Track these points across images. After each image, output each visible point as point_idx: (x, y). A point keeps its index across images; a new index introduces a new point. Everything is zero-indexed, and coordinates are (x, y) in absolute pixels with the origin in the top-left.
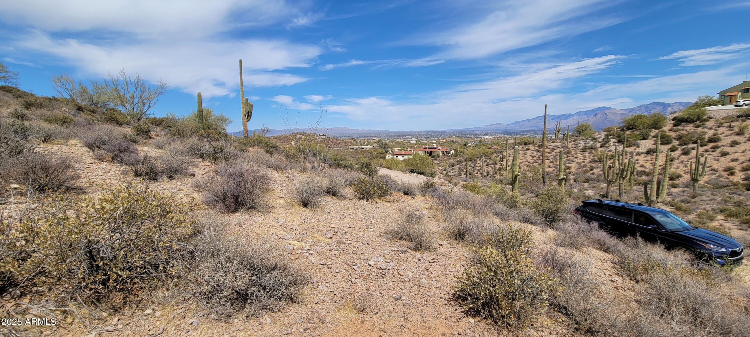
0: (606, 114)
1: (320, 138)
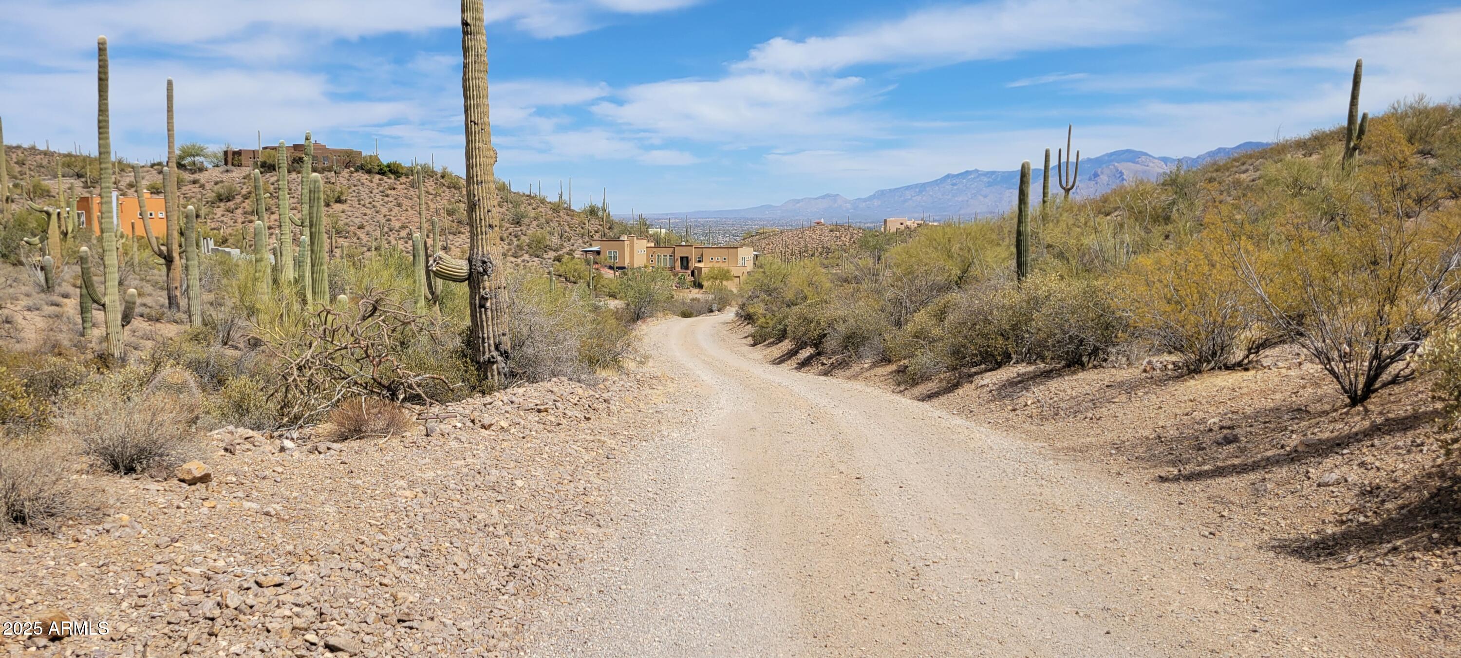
0: (1122, 174)
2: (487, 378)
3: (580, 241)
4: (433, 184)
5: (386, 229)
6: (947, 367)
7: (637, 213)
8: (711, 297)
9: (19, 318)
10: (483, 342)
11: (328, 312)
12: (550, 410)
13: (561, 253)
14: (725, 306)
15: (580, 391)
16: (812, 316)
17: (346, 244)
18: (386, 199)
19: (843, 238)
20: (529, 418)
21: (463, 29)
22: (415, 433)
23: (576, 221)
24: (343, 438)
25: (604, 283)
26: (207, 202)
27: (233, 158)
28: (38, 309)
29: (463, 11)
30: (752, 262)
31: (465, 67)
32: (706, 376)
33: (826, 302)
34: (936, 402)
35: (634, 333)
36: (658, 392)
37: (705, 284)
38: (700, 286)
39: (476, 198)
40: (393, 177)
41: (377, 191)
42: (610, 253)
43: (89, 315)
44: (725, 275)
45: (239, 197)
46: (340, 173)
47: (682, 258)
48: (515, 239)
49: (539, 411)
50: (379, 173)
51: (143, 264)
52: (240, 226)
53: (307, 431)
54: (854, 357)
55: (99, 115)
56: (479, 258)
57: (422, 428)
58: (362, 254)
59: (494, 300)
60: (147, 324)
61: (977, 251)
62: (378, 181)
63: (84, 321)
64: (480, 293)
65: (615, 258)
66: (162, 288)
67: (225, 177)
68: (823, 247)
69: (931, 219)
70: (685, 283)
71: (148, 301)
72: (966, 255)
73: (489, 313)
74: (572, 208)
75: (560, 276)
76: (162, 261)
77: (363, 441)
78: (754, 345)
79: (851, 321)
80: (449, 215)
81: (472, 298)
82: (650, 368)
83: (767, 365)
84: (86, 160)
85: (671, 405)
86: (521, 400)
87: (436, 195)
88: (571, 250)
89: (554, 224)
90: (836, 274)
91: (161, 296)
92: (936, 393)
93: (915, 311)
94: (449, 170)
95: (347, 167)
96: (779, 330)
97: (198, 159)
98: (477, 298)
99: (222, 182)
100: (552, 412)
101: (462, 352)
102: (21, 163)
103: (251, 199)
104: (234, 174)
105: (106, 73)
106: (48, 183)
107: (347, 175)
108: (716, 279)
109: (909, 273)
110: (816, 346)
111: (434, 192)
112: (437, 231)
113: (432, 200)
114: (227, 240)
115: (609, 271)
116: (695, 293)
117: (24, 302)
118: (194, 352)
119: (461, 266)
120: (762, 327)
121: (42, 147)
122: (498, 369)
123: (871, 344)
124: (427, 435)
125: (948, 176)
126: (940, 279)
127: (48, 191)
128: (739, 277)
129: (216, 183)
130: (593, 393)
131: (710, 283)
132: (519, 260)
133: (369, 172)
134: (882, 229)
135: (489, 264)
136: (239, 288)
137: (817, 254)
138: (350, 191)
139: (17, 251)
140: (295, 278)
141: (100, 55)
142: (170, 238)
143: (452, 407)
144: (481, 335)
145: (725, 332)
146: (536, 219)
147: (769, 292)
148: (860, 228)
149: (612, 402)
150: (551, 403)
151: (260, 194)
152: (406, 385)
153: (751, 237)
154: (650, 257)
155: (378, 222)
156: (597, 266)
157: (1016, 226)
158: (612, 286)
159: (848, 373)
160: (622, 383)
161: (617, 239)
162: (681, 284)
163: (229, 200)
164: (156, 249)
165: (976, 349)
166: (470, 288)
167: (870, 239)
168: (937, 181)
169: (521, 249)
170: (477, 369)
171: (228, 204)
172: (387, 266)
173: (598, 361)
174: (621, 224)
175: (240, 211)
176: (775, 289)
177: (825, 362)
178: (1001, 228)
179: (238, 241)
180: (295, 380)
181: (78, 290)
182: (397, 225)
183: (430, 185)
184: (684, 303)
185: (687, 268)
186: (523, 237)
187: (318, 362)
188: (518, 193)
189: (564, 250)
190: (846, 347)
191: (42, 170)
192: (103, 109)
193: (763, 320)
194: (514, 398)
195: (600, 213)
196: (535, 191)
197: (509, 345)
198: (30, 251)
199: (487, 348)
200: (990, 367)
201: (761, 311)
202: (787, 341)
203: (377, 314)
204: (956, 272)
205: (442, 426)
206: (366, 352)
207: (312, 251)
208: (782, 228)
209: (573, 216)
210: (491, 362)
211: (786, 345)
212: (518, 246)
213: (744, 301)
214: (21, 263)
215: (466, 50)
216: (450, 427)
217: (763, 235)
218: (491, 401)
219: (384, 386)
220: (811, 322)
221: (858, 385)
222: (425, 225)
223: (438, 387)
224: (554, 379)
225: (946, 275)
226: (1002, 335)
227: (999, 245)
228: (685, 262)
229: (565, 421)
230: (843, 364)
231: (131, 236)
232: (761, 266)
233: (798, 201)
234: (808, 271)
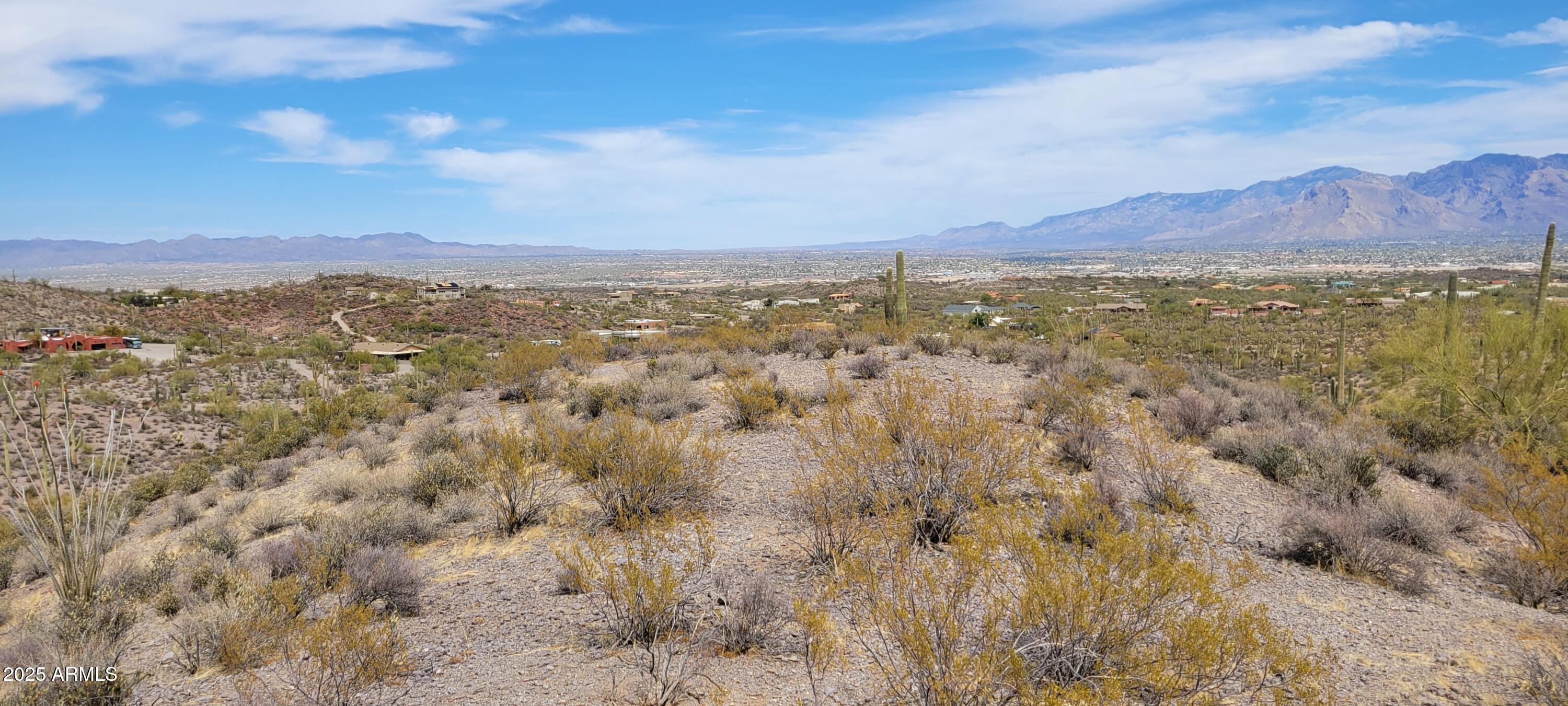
0: (1345, 192)
1: (444, 296)
125: (1126, 200)
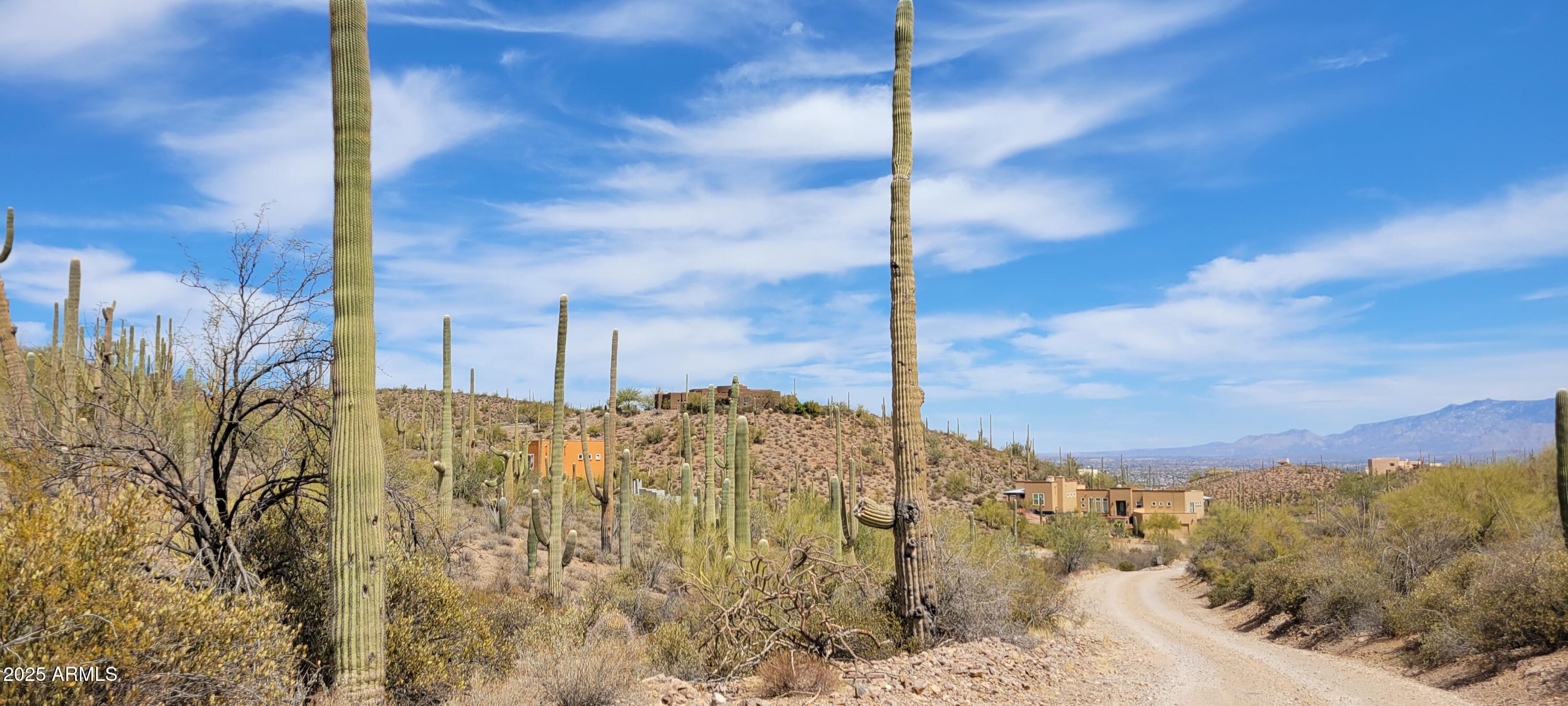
2: (912, 634)
3: (1002, 483)
4: (848, 422)
5: (801, 470)
6: (1477, 648)
7: (1065, 451)
8: (1154, 548)
9: (476, 557)
10: (909, 594)
11: (760, 560)
12: (984, 675)
13: (981, 495)
14: (1172, 559)
15: (1015, 655)
16: (1284, 575)
17: (763, 485)
18: (802, 439)
19: (1315, 481)
20: (962, 683)
21: (892, 270)
22: (843, 693)
23: (997, 461)
24: (772, 695)
25: (1030, 529)
26: (638, 444)
27: (662, 401)
28: (492, 548)
29: (892, 254)
30: (1202, 508)
31: (893, 308)
32: (1158, 643)
33: (1302, 558)
34: (1466, 691)
35: (1069, 588)
36: (1103, 660)
37: (1147, 532)
38: (1141, 535)
39: (903, 441)
40: (809, 416)
41: (794, 431)
42: (1036, 496)
43: (534, 555)
44: (1170, 523)
45: (666, 438)
46: (759, 414)
47: (1118, 503)
48: (932, 481)
49: (972, 675)
50: (796, 413)
51: (581, 504)
52: (665, 467)
53: (735, 684)
54: (1344, 628)
55: (557, 366)
56: (905, 503)
57: (850, 688)
58: (778, 495)
59: (920, 549)
60: (582, 564)
61: (1502, 499)
62: (795, 421)
63: (530, 561)
64: (905, 542)
65: (1041, 502)
66: (596, 529)
67: (655, 419)
68: (1290, 492)
69: (1432, 459)
70: (1122, 531)
71: (584, 541)
72: (1487, 504)
73: (915, 562)
74: (993, 447)
75: (981, 521)
76: (599, 502)
77: (791, 699)
78: (1212, 607)
79: (1338, 583)
80: (864, 454)
81: (898, 546)
82: (1089, 630)
83: (1231, 632)
84: (539, 406)
85: (1121, 677)
86: (952, 662)
87: (851, 435)
88: (992, 493)
89: (974, 464)
90: (1311, 524)
91: (594, 537)
92: (1464, 680)
93: (1424, 574)
94: (865, 409)
95: (766, 407)
96: (1243, 590)
97: (633, 403)
98: (903, 546)
99: (652, 424)
100: (987, 677)
101: (887, 605)
102: (484, 410)
103: (677, 441)
104: (663, 417)
105: (565, 328)
106: (507, 429)
107: (765, 416)
108: (1160, 527)
109: (1410, 525)
110: (1293, 611)
111: (849, 432)
112: (854, 472)
113: (847, 440)
114: (653, 481)
115: (1035, 516)
116: (1135, 543)
117: (481, 541)
118: (623, 593)
119: (886, 512)
120: (1220, 586)
121: (502, 395)
122: (924, 624)
123: (1366, 612)
124: (856, 697)
125: (1450, 408)
126: (1454, 535)
127: (505, 436)
128: (1187, 525)
129: (647, 426)
130: (1030, 658)
131: (1152, 531)
132: (936, 503)
133: (787, 412)
134: (1367, 471)
135: (915, 510)
136: (669, 531)
137: (1283, 500)
138: (768, 431)
139: (477, 493)
140: (717, 520)
141: (561, 312)
142: (606, 480)
143: (878, 665)
144: (906, 587)
145: (1175, 590)
146: (954, 458)
147: (1226, 544)
148: (1337, 470)
149: (1051, 669)
150: (984, 667)
151: (687, 437)
152: (834, 639)
153: (1198, 480)
154: (1081, 501)
155: (794, 462)
156: (1021, 510)
157: (1555, 470)
158: (1039, 533)
159: (1338, 647)
160: (1060, 646)
161: (1043, 481)
162: (1118, 531)
163: (657, 442)
164: (594, 491)
165: (1517, 626)
166: (896, 535)
167: (1354, 484)
168: (1435, 413)
169: (939, 491)
170: (902, 625)
171: (656, 445)
172: (808, 509)
173: (1029, 619)
174: (1047, 464)
175: (666, 452)
176: (1234, 541)
177: (1306, 631)
178: (1532, 471)
179: (663, 482)
180: (727, 630)
181: (526, 531)
182: (812, 465)
183: (845, 424)
184: (1122, 554)
185: (1124, 514)
186: (940, 478)
187: (748, 612)
188: (935, 432)
189: (985, 493)
190: (1333, 615)
191: (502, 416)
192: (560, 361)
193: (1221, 577)
194: (944, 660)
195: (1024, 453)
196: (953, 429)
197: (936, 598)
198: (488, 492)
199: (912, 602)
200: (1539, 650)
201: (1218, 567)
202: (1253, 603)
203: (806, 563)
204: (1475, 525)
205: (872, 688)
206: (795, 602)
207: (737, 494)
208: (1237, 469)
209: (994, 455)
210: (917, 617)
211: (1253, 609)
212: (935, 487)
213: (1197, 553)
214: (481, 504)
215: (894, 291)
216: (879, 688)
217: (1213, 477)
218: (919, 661)
219: (812, 640)
220: (1285, 582)
221: (1354, 665)
222: (841, 465)
223: (863, 642)
224: (986, 639)
225: (1462, 529)
226: (1553, 609)
227: (1531, 492)
228: (1122, 507)
229: (1001, 689)
230: (1331, 636)
231: (571, 478)
232: (1215, 514)
233: (1256, 438)
234: (1274, 520)
